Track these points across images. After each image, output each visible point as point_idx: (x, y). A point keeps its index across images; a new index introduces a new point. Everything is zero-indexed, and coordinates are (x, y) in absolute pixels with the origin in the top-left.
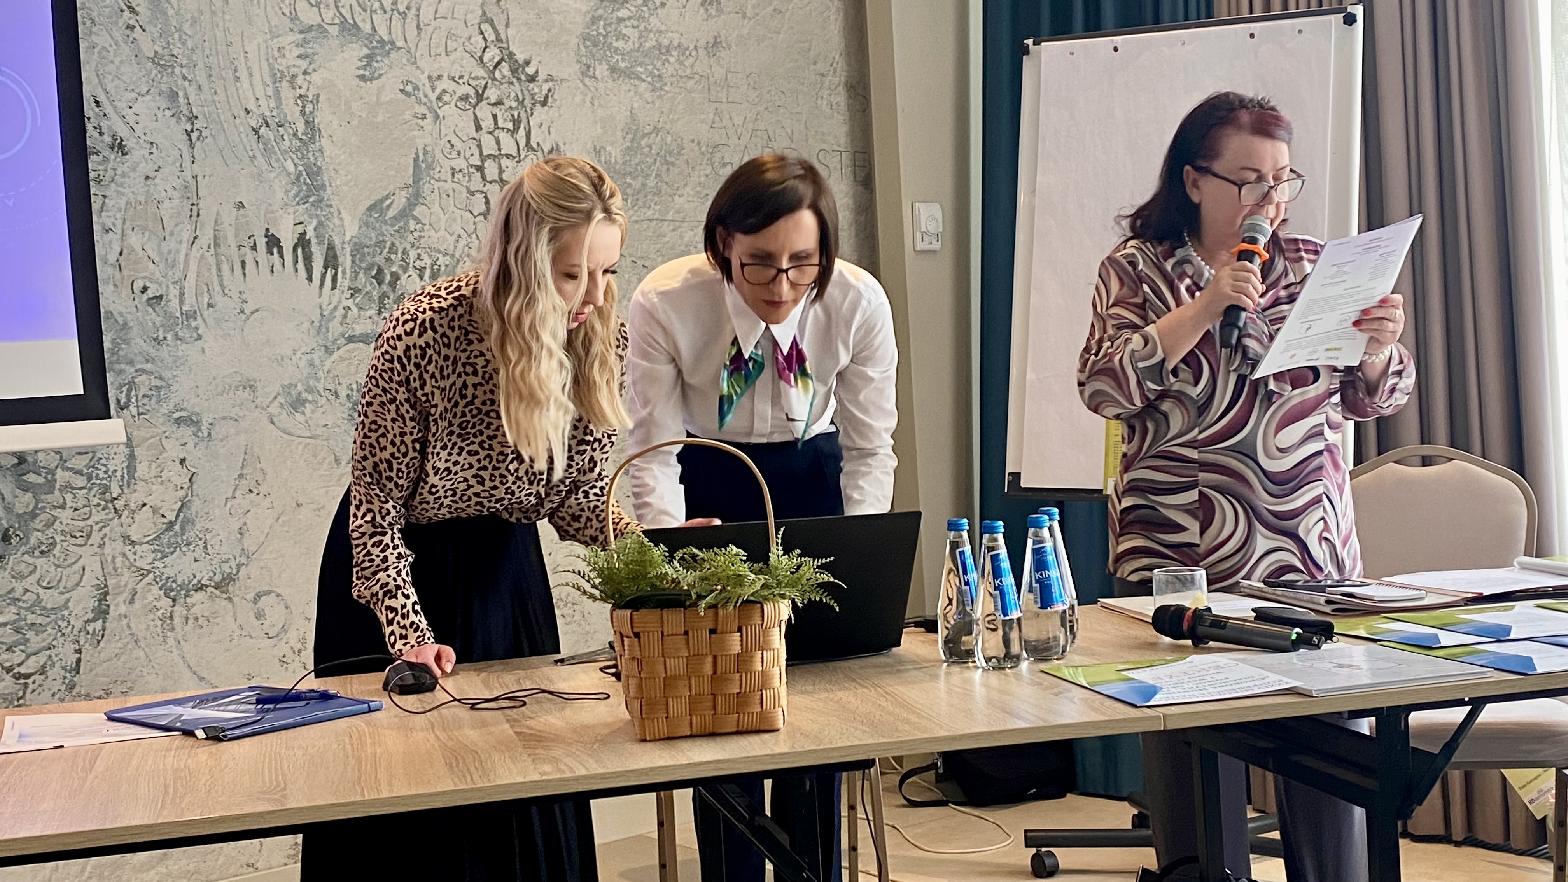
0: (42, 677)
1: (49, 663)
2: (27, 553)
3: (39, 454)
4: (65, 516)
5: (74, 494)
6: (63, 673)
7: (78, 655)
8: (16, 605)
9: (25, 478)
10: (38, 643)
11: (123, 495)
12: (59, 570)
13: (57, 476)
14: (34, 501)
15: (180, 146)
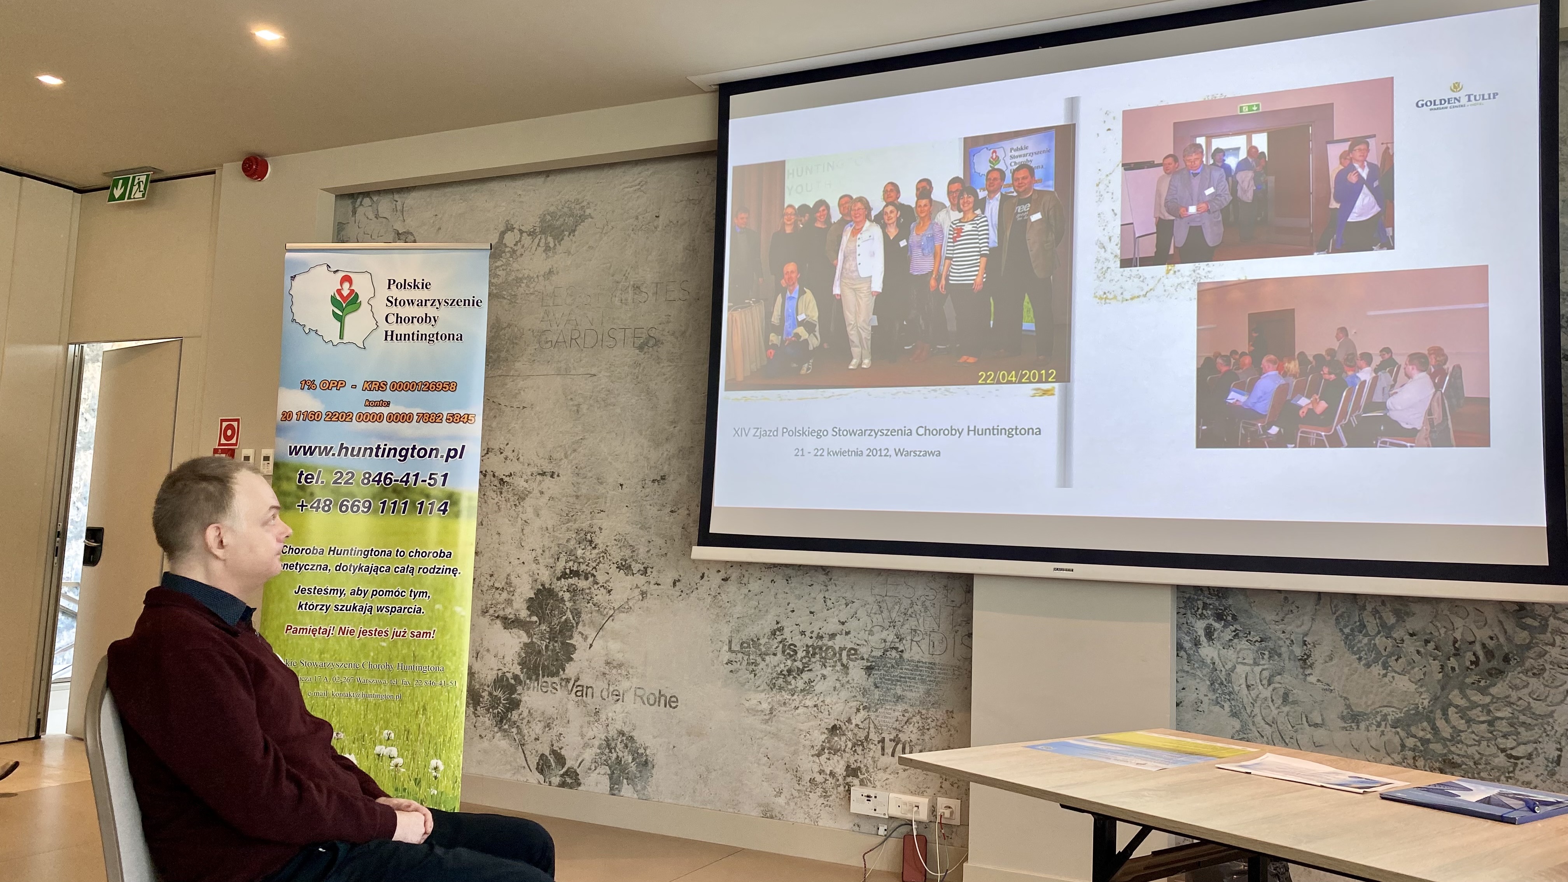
0: (1529, 762)
1: (1535, 753)
2: (1522, 672)
3: (1536, 606)
4: (1554, 652)
5: (1563, 637)
6: (1546, 762)
7: (1559, 753)
8: (1511, 707)
9: (1524, 620)
10: (1526, 736)
12: (1548, 689)
13: (1549, 623)
14: (1529, 637)
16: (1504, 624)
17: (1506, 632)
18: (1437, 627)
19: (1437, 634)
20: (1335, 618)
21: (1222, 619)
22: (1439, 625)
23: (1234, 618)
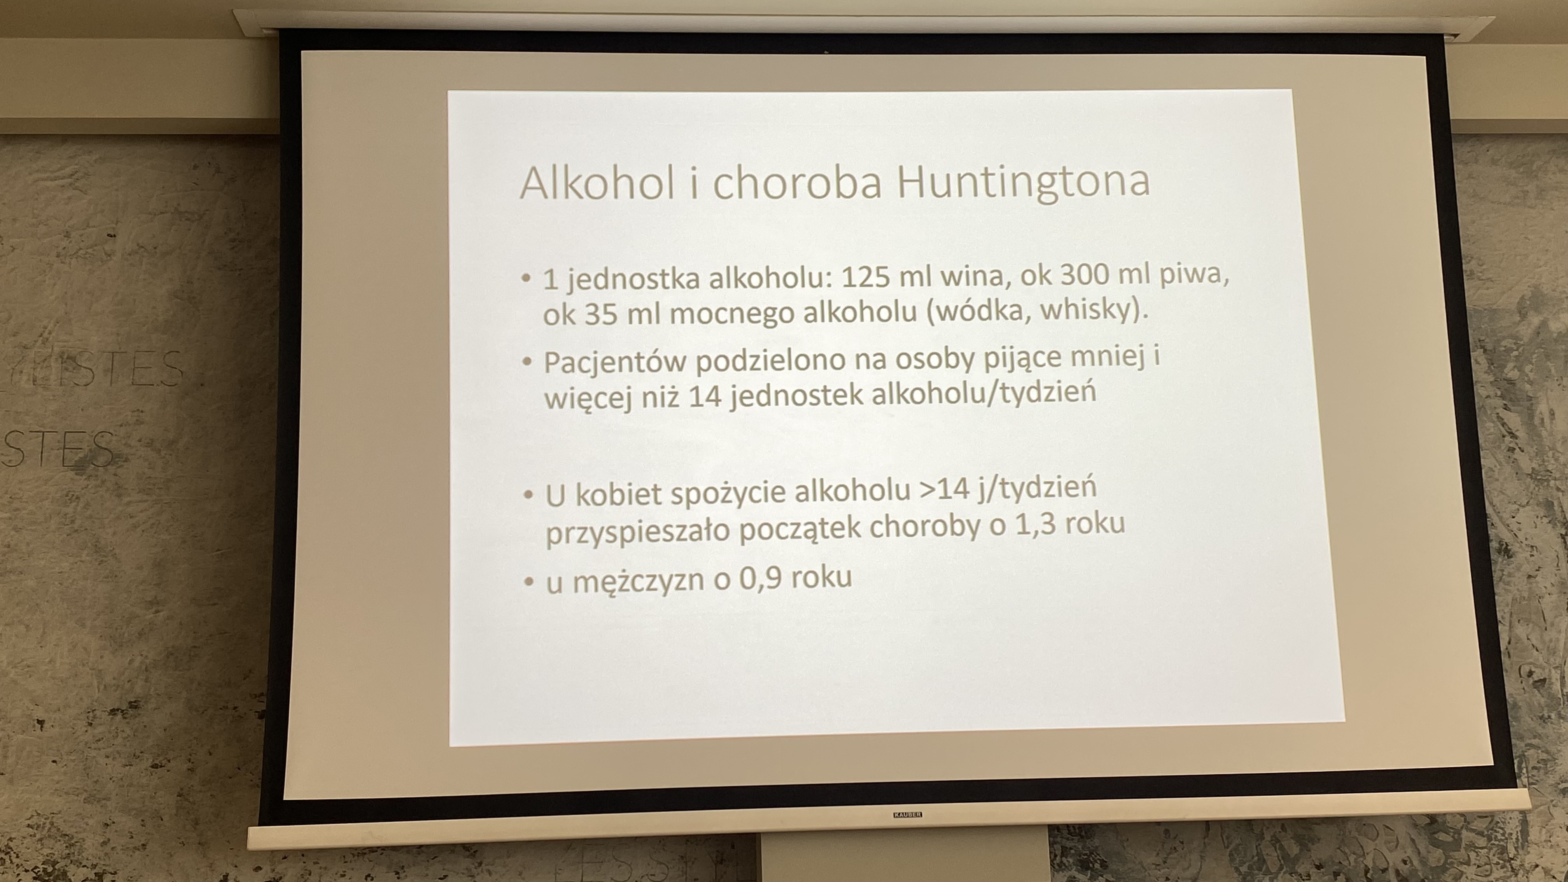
3: (1447, 816)
4: (1470, 871)
5: (1477, 852)
9: (1436, 836)
11: (1519, 856)
13: (1463, 836)
14: (1444, 857)
15: (1557, 548)
16: (1416, 841)
17: (1419, 853)
18: (1345, 853)
19: (1345, 863)
20: (1228, 854)
21: (1088, 868)
22: (1347, 851)
23: (1104, 865)
